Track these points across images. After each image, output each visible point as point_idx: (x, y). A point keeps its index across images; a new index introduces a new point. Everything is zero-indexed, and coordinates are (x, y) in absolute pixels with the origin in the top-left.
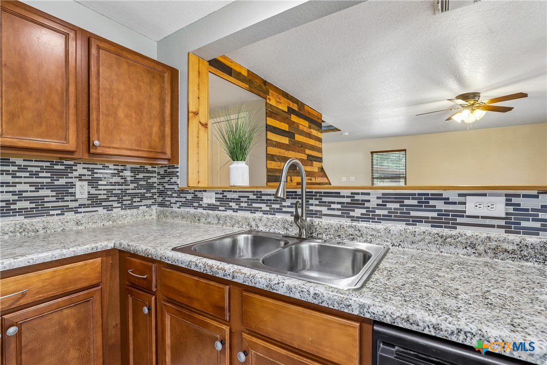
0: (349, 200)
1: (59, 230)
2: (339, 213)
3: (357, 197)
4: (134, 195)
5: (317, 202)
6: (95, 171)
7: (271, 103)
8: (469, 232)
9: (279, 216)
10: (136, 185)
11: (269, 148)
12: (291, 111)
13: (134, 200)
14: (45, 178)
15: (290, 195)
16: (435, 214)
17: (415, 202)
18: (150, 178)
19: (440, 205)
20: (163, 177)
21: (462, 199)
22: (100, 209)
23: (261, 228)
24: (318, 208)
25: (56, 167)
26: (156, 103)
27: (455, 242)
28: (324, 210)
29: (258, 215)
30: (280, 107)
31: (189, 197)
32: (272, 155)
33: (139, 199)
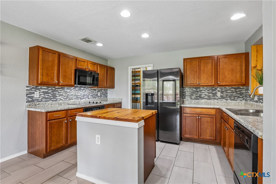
1: (213, 104)
4: (235, 96)
6: (223, 89)
10: (236, 93)
13: (235, 98)
14: (211, 91)
18: (242, 91)
20: (246, 90)
22: (224, 100)
25: (213, 89)
26: (239, 67)
33: (237, 98)
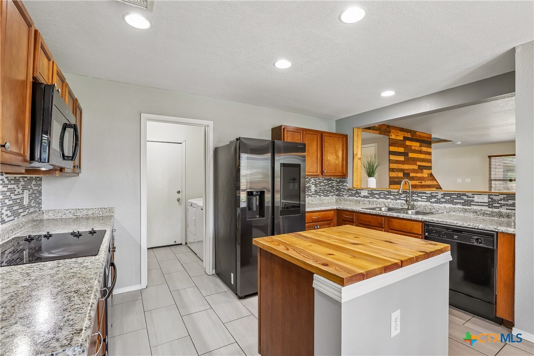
0: (430, 195)
2: (426, 200)
3: (433, 194)
5: (416, 196)
6: (316, 181)
7: (392, 137)
8: (475, 207)
9: (399, 201)
10: (328, 186)
11: (391, 165)
12: (406, 139)
13: (328, 193)
15: (404, 192)
16: (463, 201)
17: (456, 197)
18: (333, 183)
19: (465, 198)
20: (339, 183)
21: (473, 196)
22: (318, 196)
23: (390, 206)
24: (417, 198)
27: (470, 211)
28: (419, 199)
29: (389, 200)
30: (398, 138)
31: (354, 192)
32: (393, 169)
